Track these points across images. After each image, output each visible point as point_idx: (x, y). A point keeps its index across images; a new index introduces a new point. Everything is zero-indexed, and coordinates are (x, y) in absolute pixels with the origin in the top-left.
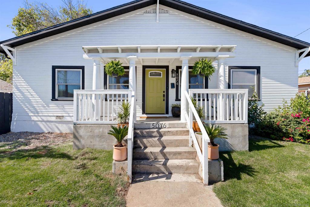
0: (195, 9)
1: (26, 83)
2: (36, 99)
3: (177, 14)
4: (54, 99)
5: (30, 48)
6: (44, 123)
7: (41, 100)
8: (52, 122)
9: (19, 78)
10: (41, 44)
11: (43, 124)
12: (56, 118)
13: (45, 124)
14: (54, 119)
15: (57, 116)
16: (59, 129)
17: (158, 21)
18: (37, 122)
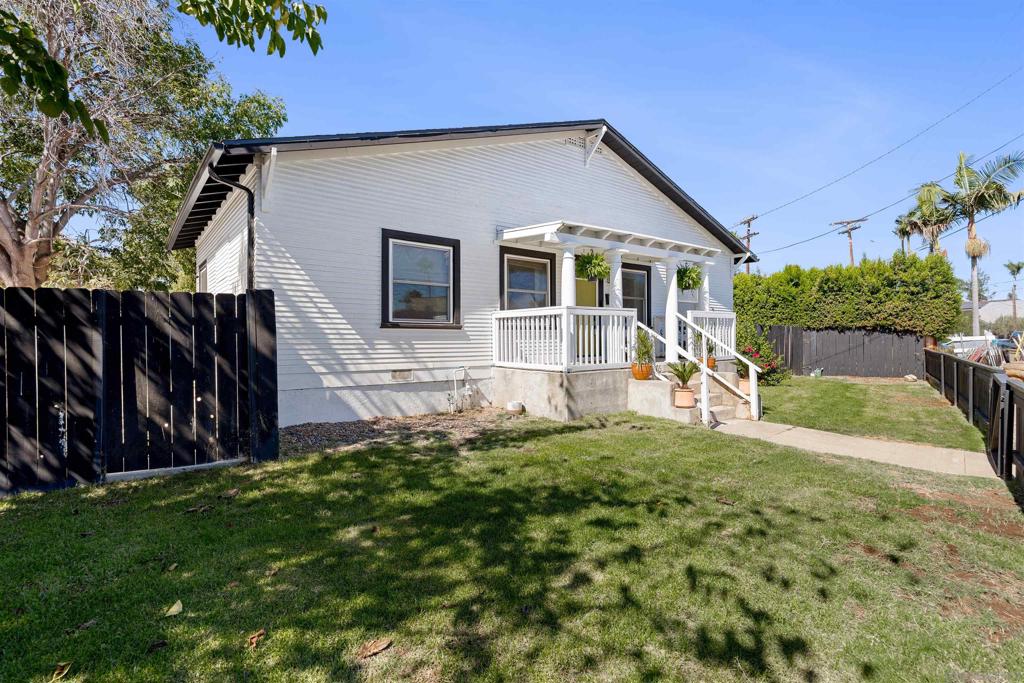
0: (643, 161)
1: (302, 272)
2: (335, 321)
3: (612, 158)
4: (385, 323)
5: (315, 165)
6: (358, 393)
7: (349, 327)
8: (381, 387)
9: (284, 260)
10: (351, 161)
11: (355, 396)
12: (394, 377)
13: (362, 397)
14: (387, 379)
15: (395, 371)
16: (399, 408)
17: (587, 166)
18: (338, 392)
